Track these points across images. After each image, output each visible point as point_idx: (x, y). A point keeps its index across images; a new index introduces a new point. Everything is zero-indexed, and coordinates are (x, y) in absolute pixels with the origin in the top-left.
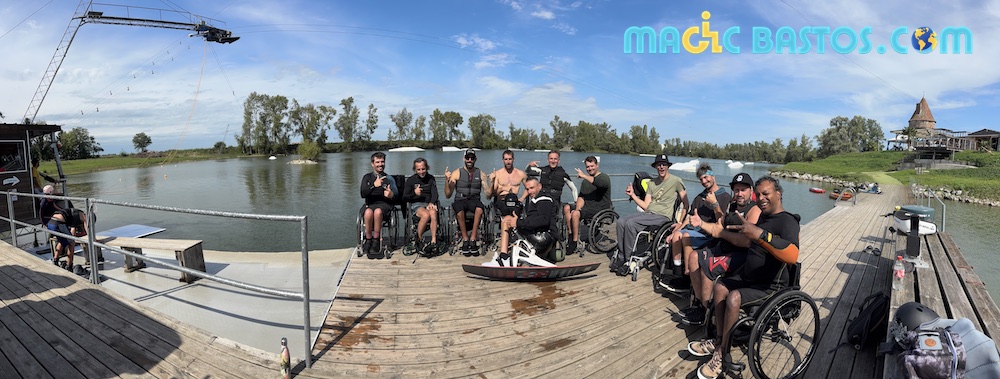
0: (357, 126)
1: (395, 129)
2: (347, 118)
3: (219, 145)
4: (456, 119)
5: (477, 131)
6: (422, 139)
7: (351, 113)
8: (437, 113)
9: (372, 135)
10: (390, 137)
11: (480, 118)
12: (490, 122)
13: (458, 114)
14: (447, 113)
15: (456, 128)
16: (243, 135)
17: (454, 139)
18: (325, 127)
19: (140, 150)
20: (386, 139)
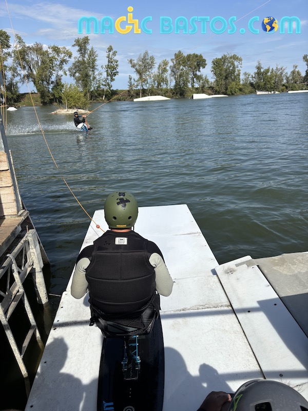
0: (96, 73)
1: (136, 76)
2: (83, 63)
4: (199, 62)
5: (221, 74)
6: (164, 87)
7: (87, 56)
8: (178, 56)
9: (112, 83)
10: (131, 85)
11: (224, 59)
12: (236, 63)
13: (201, 56)
14: (189, 56)
15: (198, 73)
17: (196, 86)
20: (127, 88)
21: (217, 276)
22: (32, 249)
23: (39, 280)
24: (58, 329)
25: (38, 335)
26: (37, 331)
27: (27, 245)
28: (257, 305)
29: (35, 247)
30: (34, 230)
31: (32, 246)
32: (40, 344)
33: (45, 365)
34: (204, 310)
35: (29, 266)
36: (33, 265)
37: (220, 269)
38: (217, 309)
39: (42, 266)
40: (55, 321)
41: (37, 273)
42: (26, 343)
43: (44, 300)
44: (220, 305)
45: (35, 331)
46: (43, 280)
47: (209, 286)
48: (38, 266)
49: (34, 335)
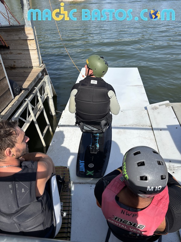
21: (147, 110)
22: (47, 86)
23: (51, 103)
24: (60, 127)
25: (50, 129)
26: (50, 127)
27: (44, 83)
28: (166, 127)
29: (49, 85)
30: (48, 76)
31: (47, 84)
32: (52, 133)
33: (53, 142)
34: (136, 127)
35: (46, 95)
36: (48, 94)
37: (149, 106)
38: (143, 127)
39: (53, 96)
40: (59, 124)
41: (50, 99)
42: (45, 132)
43: (53, 113)
44: (146, 125)
45: (49, 127)
46: (53, 103)
47: (141, 115)
48: (51, 96)
49: (48, 129)
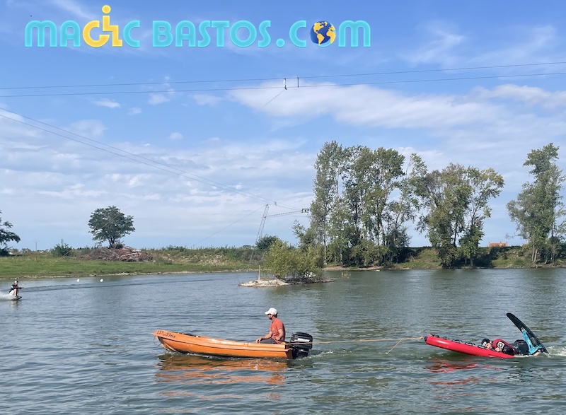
3: (266, 244)
16: (313, 225)
18: (480, 213)
19: (106, 243)
